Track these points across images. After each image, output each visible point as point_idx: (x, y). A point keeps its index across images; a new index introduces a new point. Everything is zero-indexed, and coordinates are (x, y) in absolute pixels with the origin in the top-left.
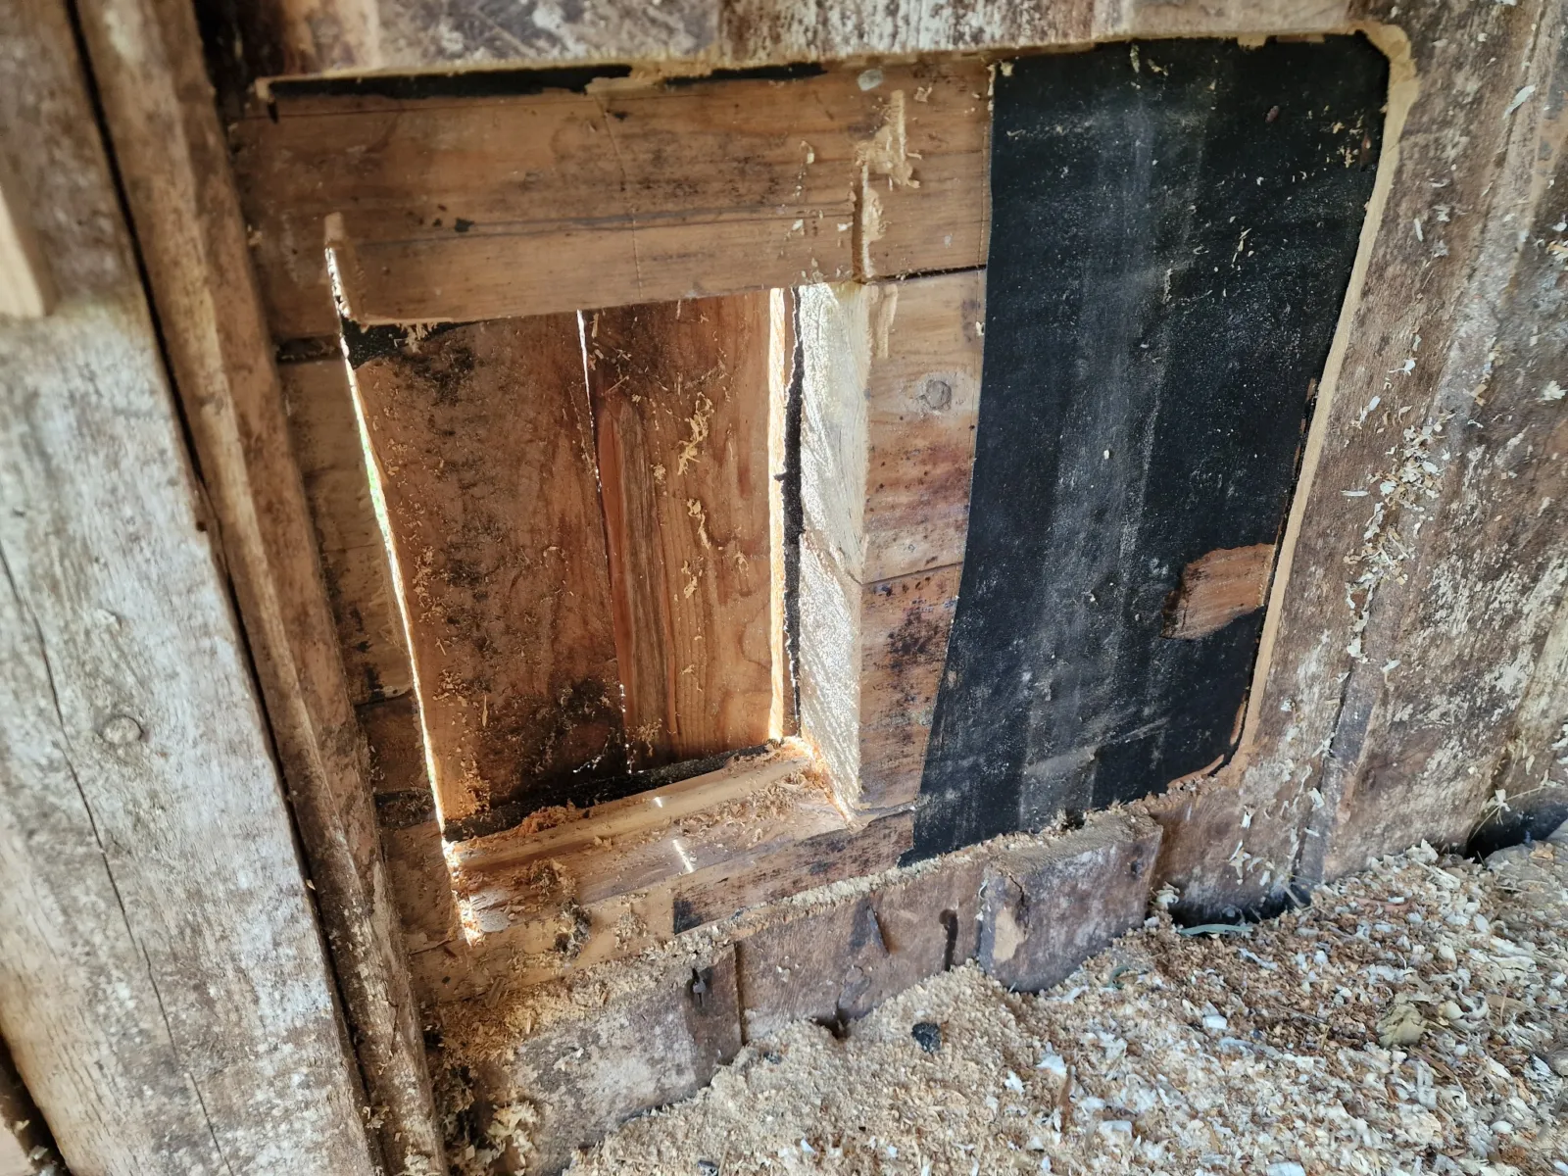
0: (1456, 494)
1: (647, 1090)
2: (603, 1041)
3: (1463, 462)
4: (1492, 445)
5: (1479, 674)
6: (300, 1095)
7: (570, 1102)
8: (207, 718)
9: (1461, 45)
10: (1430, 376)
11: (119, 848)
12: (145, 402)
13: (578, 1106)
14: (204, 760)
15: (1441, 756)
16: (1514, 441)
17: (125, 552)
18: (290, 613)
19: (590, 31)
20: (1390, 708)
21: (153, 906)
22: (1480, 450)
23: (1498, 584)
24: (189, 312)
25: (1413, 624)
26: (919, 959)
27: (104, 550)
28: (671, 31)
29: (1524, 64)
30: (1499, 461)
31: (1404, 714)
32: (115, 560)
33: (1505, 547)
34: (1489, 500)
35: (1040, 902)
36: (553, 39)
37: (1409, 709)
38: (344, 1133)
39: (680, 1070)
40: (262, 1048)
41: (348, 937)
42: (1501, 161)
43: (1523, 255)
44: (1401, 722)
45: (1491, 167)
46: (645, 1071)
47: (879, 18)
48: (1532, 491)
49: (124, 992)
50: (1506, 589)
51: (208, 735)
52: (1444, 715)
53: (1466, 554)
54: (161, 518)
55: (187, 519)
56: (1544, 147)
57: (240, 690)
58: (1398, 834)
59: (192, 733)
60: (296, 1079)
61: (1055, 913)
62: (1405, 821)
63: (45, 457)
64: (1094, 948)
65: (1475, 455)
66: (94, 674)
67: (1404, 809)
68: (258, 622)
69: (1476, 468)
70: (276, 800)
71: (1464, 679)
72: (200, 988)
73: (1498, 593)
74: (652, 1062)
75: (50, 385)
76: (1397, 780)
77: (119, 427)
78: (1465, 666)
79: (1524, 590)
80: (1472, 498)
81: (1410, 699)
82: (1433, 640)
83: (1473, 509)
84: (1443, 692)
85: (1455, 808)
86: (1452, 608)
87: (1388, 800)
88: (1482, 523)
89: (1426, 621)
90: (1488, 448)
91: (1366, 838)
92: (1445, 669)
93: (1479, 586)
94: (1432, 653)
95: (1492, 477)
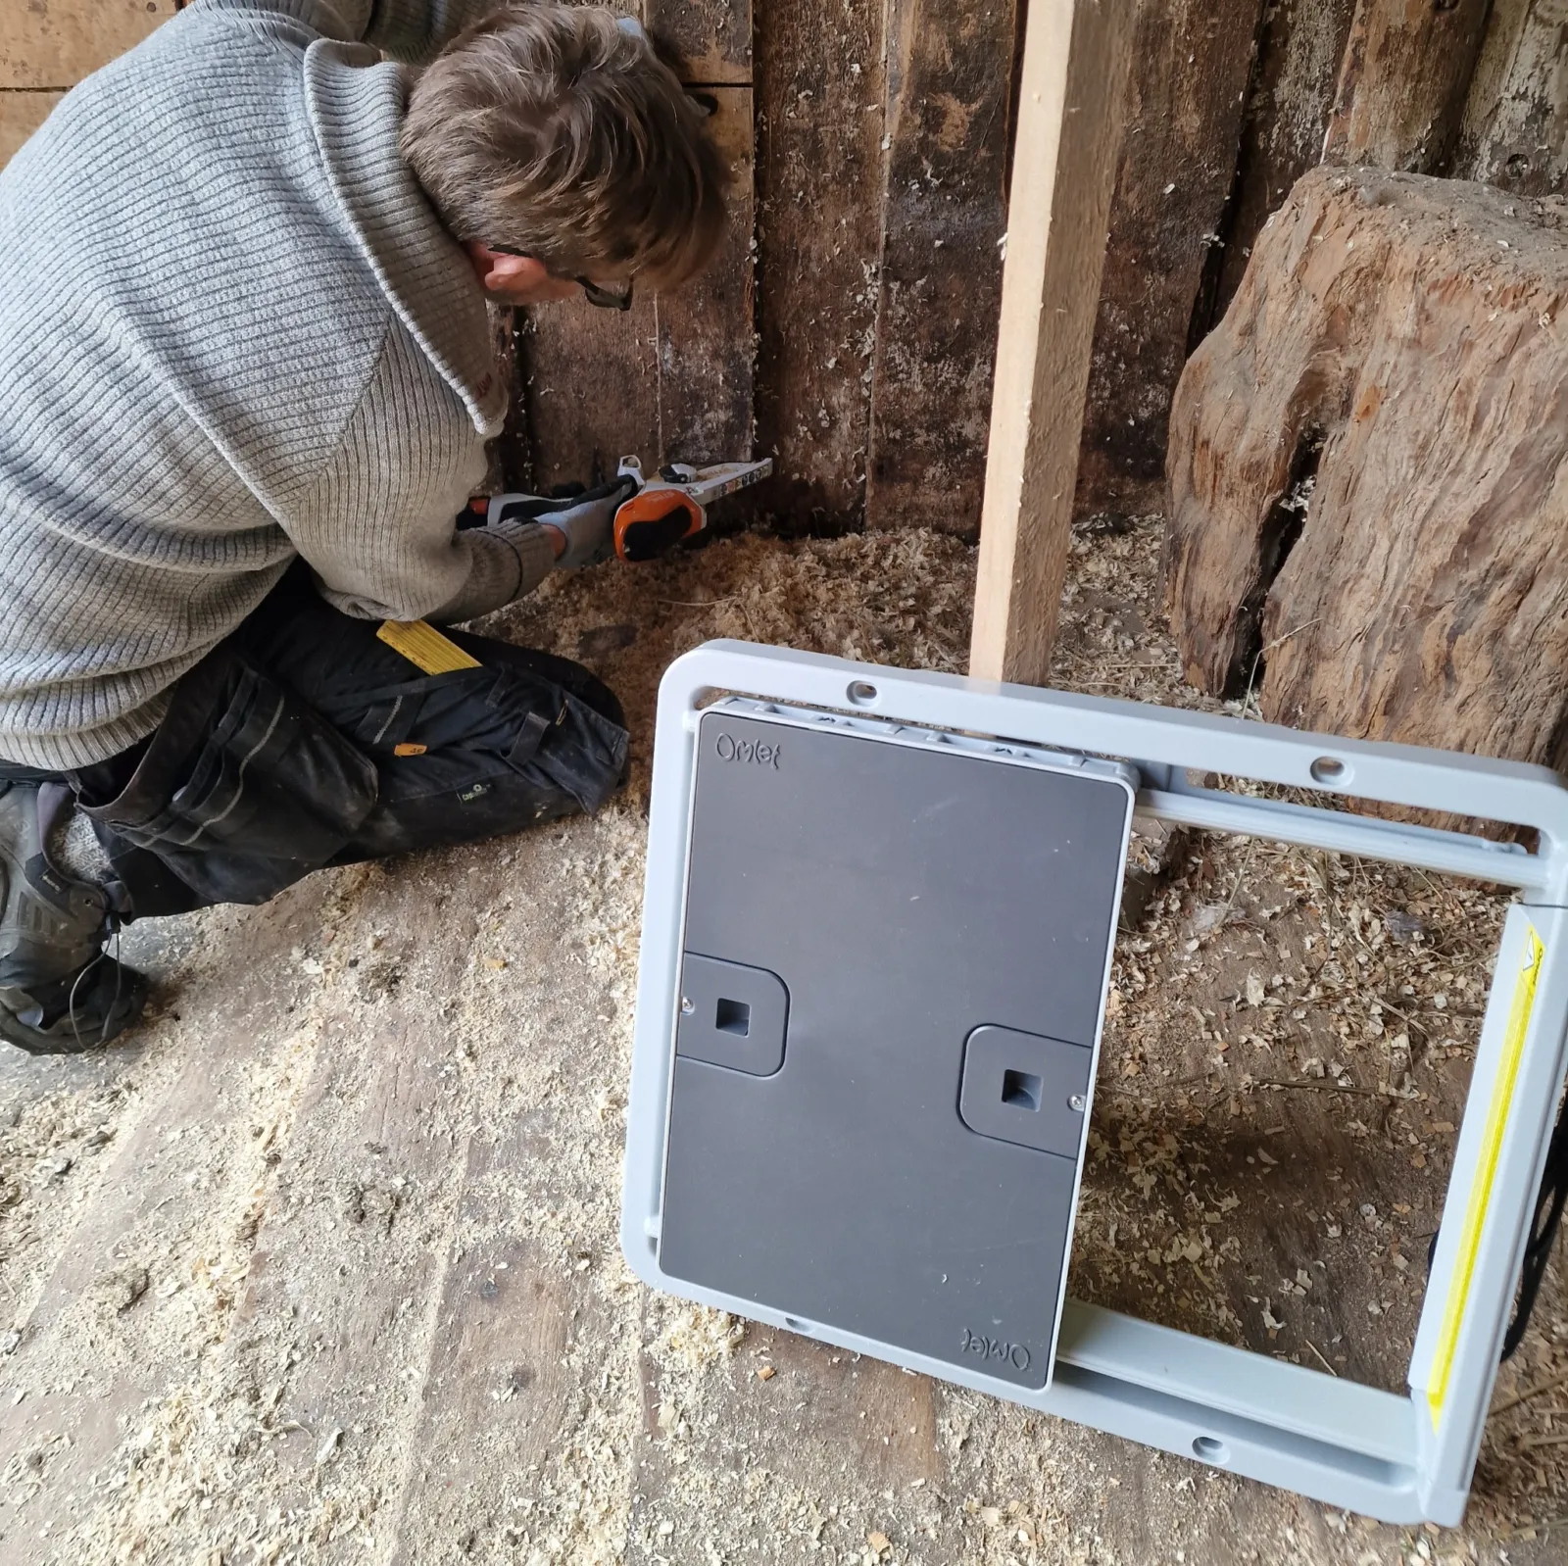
0: (889, 306)
3: (888, 291)
4: (907, 284)
5: (946, 422)
15: (931, 471)
16: (920, 283)
20: (883, 427)
22: (898, 284)
23: (940, 366)
25: (883, 377)
30: (914, 292)
31: (897, 434)
33: (937, 344)
34: (914, 313)
37: (899, 432)
43: (890, 186)
44: (895, 440)
45: (876, 142)
48: (945, 315)
50: (948, 371)
52: (927, 443)
53: (910, 343)
62: (918, 508)
65: (895, 286)
67: (915, 500)
69: (898, 293)
71: (934, 422)
73: (941, 371)
76: (904, 479)
78: (932, 414)
79: (961, 374)
80: (902, 311)
81: (897, 426)
82: (903, 391)
83: (904, 317)
84: (921, 428)
85: (957, 511)
86: (909, 374)
87: (901, 491)
88: (914, 326)
89: (893, 378)
90: (903, 283)
91: (891, 511)
92: (918, 412)
93: (926, 364)
94: (904, 400)
95: (912, 301)
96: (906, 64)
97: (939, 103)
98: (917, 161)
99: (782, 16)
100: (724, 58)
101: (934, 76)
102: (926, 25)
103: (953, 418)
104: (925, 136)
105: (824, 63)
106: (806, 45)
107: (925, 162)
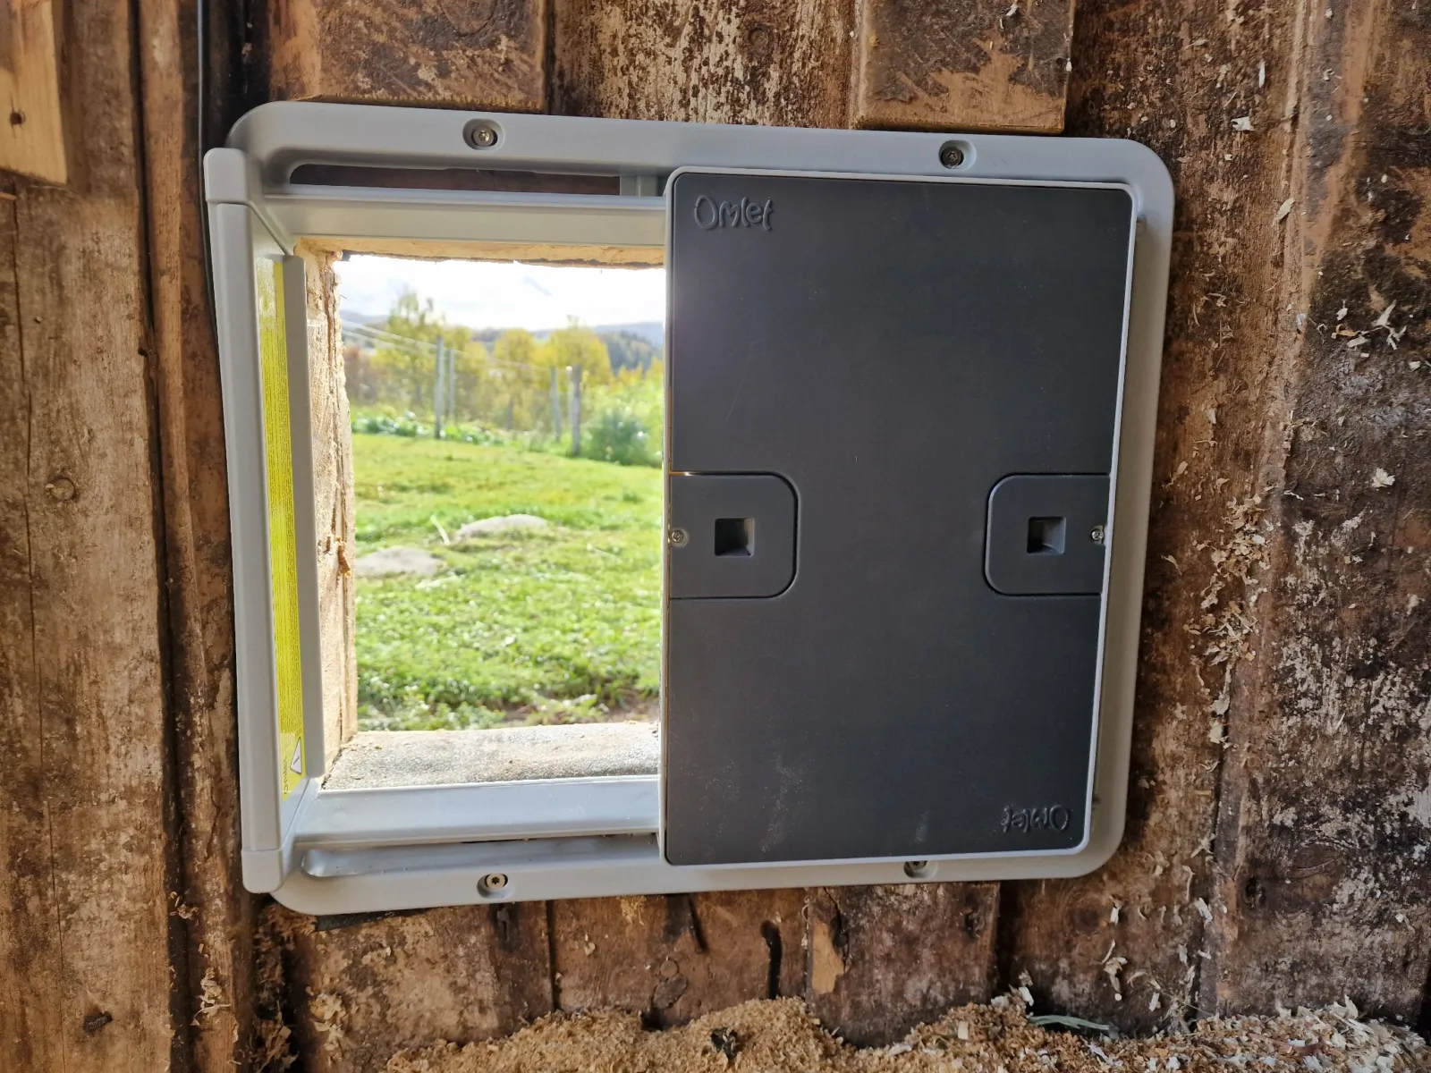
0: (1288, 567)
1: (450, 1020)
2: (408, 947)
3: (1291, 537)
4: (1326, 526)
5: (1380, 792)
6: (124, 855)
7: (377, 1008)
8: (119, 493)
9: (1208, 164)
10: (1248, 455)
11: (44, 585)
12: (125, 262)
13: (383, 1015)
14: (109, 527)
15: (1347, 889)
16: (1350, 524)
17: (93, 360)
18: (193, 436)
19: (454, 84)
20: (1264, 803)
21: (54, 638)
22: (1310, 525)
23: (1376, 684)
24: (166, 214)
25: (1270, 705)
26: (740, 972)
27: (81, 356)
28: (509, 88)
29: (1283, 183)
30: (1338, 542)
31: (1288, 817)
32: (87, 365)
33: (1373, 642)
34: (1336, 582)
35: (859, 929)
36: (429, 86)
37: (1292, 813)
38: (151, 911)
39: (482, 1010)
40: (104, 797)
41: (189, 724)
42: (1279, 263)
43: (1307, 337)
44: (1283, 828)
45: (1269, 267)
46: (448, 998)
47: (675, 107)
48: (1391, 587)
49: (19, 708)
50: (1389, 694)
51: (115, 507)
52: (1343, 833)
53: (1323, 639)
54: (119, 340)
55: (134, 345)
56: (1309, 244)
57: (143, 478)
58: (1314, 981)
59: (107, 504)
60: (124, 838)
61: (879, 950)
62: (1321, 964)
63: (61, 287)
64: (929, 1013)
65: (1304, 529)
66: (55, 443)
67: (1313, 946)
68: (168, 435)
69: (1308, 544)
70: (151, 573)
71: (1359, 793)
72: (70, 722)
73: (1378, 694)
74: (457, 989)
75: (74, 243)
76: (1297, 904)
77: (106, 275)
78: (1358, 775)
79: (1413, 701)
80: (1312, 577)
81: (1289, 800)
82: (1304, 731)
83: (1317, 589)
84: (1333, 803)
85: (1389, 967)
86: (1318, 699)
87: (1289, 927)
88: (1334, 608)
89: (1286, 706)
90: (1318, 525)
91: (1268, 970)
92: (1329, 774)
93: (1350, 682)
94: (1306, 749)
95: (1333, 558)
96: (1354, 112)
97: (1408, 187)
98: (1359, 293)
99: (1110, 25)
100: (1013, 79)
101: (1403, 134)
102: (1393, 41)
103: (1394, 784)
104: (1379, 248)
105: (1181, 116)
106: (1151, 81)
107: (1376, 299)
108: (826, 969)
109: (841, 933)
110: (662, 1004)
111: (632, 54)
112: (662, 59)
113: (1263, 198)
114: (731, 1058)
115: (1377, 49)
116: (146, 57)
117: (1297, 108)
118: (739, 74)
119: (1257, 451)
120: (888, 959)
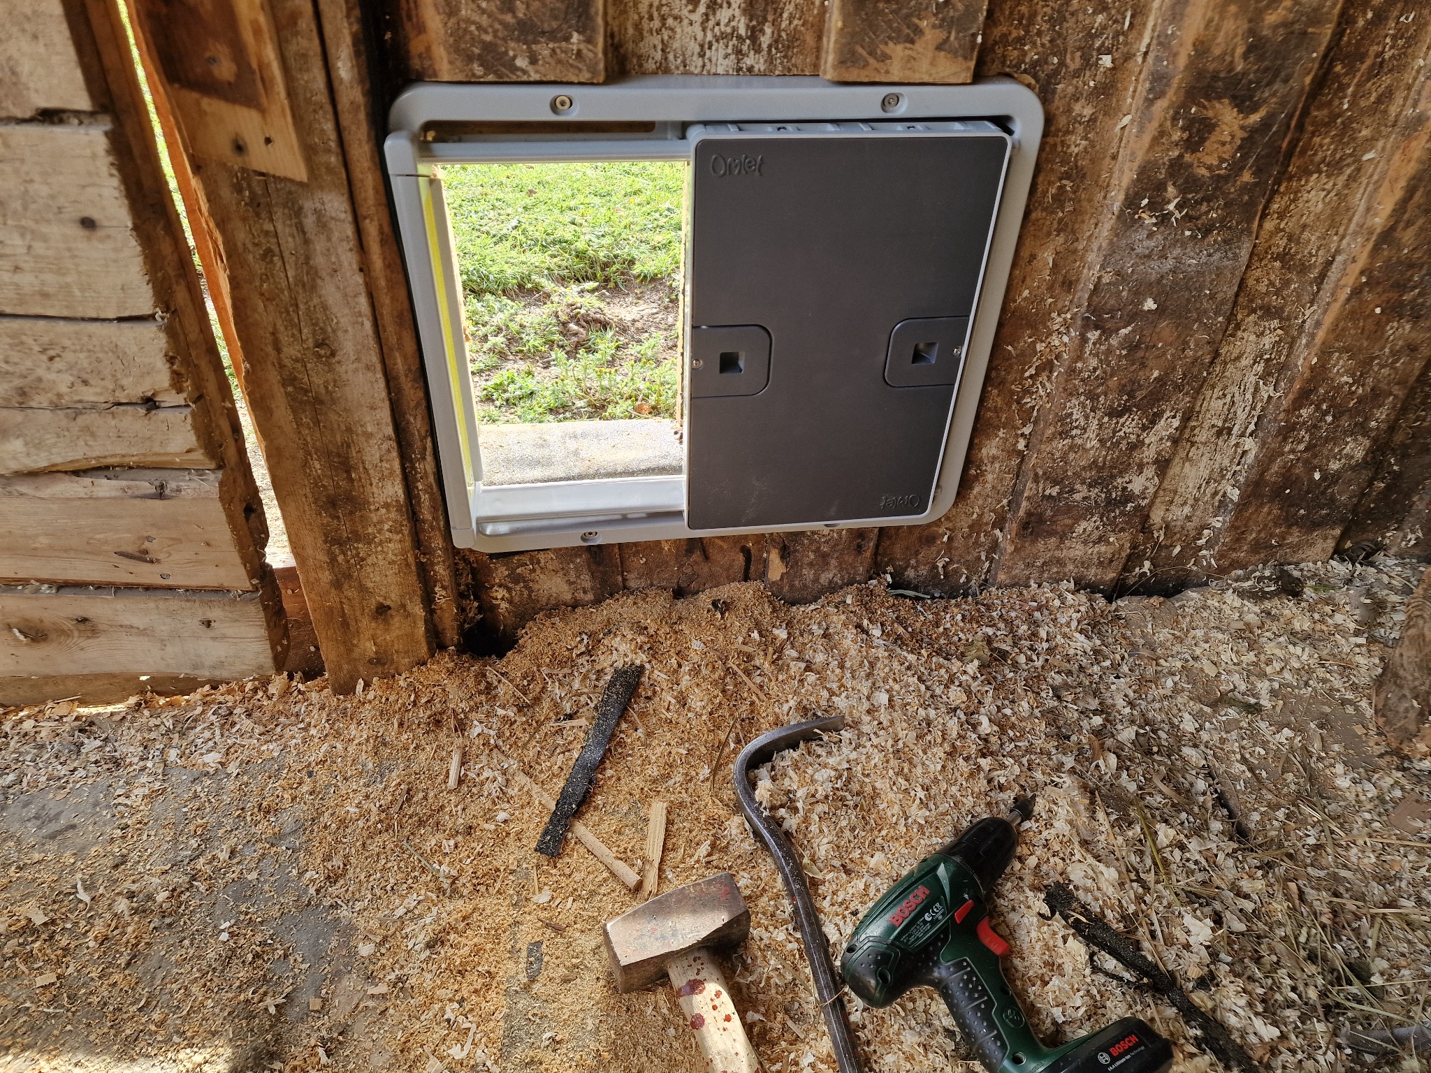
0: (1080, 358)
1: (568, 597)
2: (542, 564)
3: (1084, 340)
4: (1107, 333)
5: (1113, 477)
6: (388, 535)
7: (526, 593)
8: (358, 352)
9: (1077, 88)
10: (1071, 283)
11: (322, 402)
12: (343, 216)
13: (530, 596)
14: (355, 371)
15: (1083, 526)
16: (1124, 331)
17: (332, 276)
18: (395, 313)
19: (541, 69)
20: (1041, 486)
21: (332, 430)
22: (1098, 333)
23: (1122, 420)
24: (362, 181)
25: (1053, 434)
26: (728, 569)
27: (323, 274)
28: (580, 70)
29: (1129, 100)
30: (1114, 342)
31: (1055, 491)
32: (327, 279)
33: (1125, 397)
34: (1108, 365)
35: (796, 551)
36: (524, 72)
37: (1057, 489)
38: (406, 560)
39: (585, 592)
40: (372, 508)
41: (414, 468)
42: (1114, 157)
43: (1119, 217)
44: (1050, 496)
45: (1108, 160)
46: (566, 587)
48: (1143, 366)
49: (318, 466)
50: (1129, 425)
51: (358, 360)
52: (1085, 498)
53: (1093, 396)
54: (346, 264)
55: (355, 266)
56: (1133, 153)
57: (372, 343)
58: (1055, 570)
59: (353, 358)
60: (386, 527)
61: (806, 560)
62: (1060, 562)
63: (304, 233)
64: (833, 588)
65: (1093, 335)
66: (315, 325)
67: (1058, 554)
68: (382, 314)
69: (1094, 344)
70: (384, 394)
71: (1099, 478)
72: (348, 472)
73: (1123, 425)
74: (570, 583)
75: (308, 205)
76: (1051, 534)
77: (332, 224)
78: (1100, 469)
79: (1144, 428)
80: (1094, 362)
81: (1055, 482)
82: (1071, 448)
83: (1095, 369)
84: (1083, 483)
85: (1101, 563)
86: (1084, 429)
87: (1045, 548)
88: (1103, 380)
89: (1063, 434)
90: (1103, 333)
91: (1028, 566)
92: (1084, 468)
93: (1106, 419)
94: (1072, 456)
95: (1109, 351)
96: (1182, 61)
97: (1210, 114)
98: (1161, 187)
100: (939, 48)
101: (1215, 77)
103: (1121, 474)
104: (1181, 156)
105: (1062, 54)
106: (1045, 27)
107: (1171, 190)
108: (776, 569)
109: (785, 553)
110: (684, 585)
111: (663, 19)
112: (686, 22)
113: (1111, 112)
114: (722, 614)
115: (1209, 14)
116: (334, 75)
117: (1149, 45)
118: (742, 31)
119: (1078, 280)
120: (811, 565)
